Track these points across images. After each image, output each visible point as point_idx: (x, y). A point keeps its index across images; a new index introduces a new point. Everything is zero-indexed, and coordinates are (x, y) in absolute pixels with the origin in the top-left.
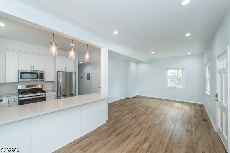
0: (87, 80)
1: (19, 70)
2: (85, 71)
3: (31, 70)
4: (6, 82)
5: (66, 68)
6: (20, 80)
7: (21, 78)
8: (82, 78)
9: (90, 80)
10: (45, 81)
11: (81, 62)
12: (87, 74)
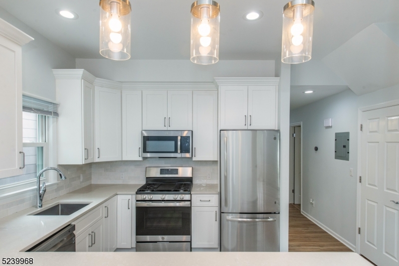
0: (337, 157)
1: (142, 132)
2: (329, 122)
3: (165, 128)
4: (123, 159)
5: (249, 118)
6: (144, 155)
7: (145, 151)
8: (316, 149)
9: (347, 159)
11: (309, 88)
12: (336, 134)
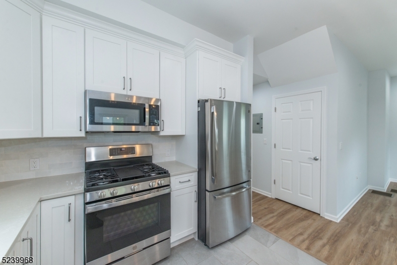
1: (85, 92)
3: (124, 92)
4: (45, 135)
5: (223, 91)
6: (90, 128)
7: (92, 122)
9: (261, 132)
10: (162, 134)
